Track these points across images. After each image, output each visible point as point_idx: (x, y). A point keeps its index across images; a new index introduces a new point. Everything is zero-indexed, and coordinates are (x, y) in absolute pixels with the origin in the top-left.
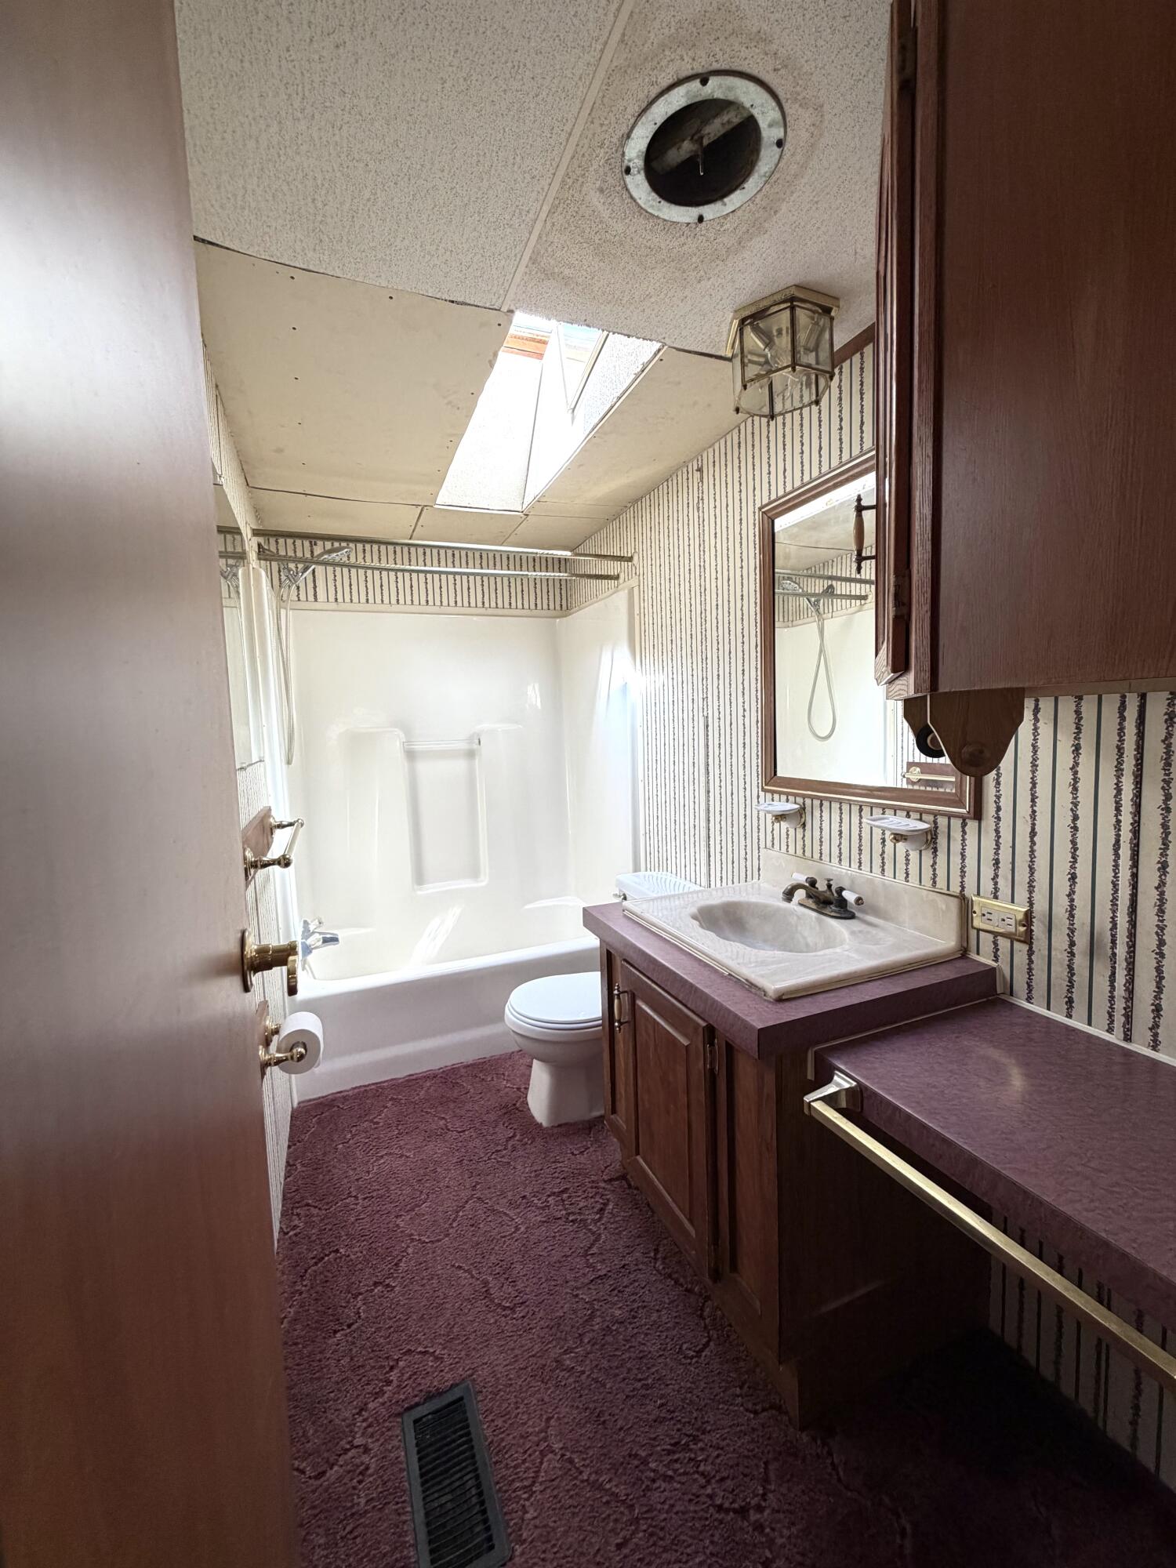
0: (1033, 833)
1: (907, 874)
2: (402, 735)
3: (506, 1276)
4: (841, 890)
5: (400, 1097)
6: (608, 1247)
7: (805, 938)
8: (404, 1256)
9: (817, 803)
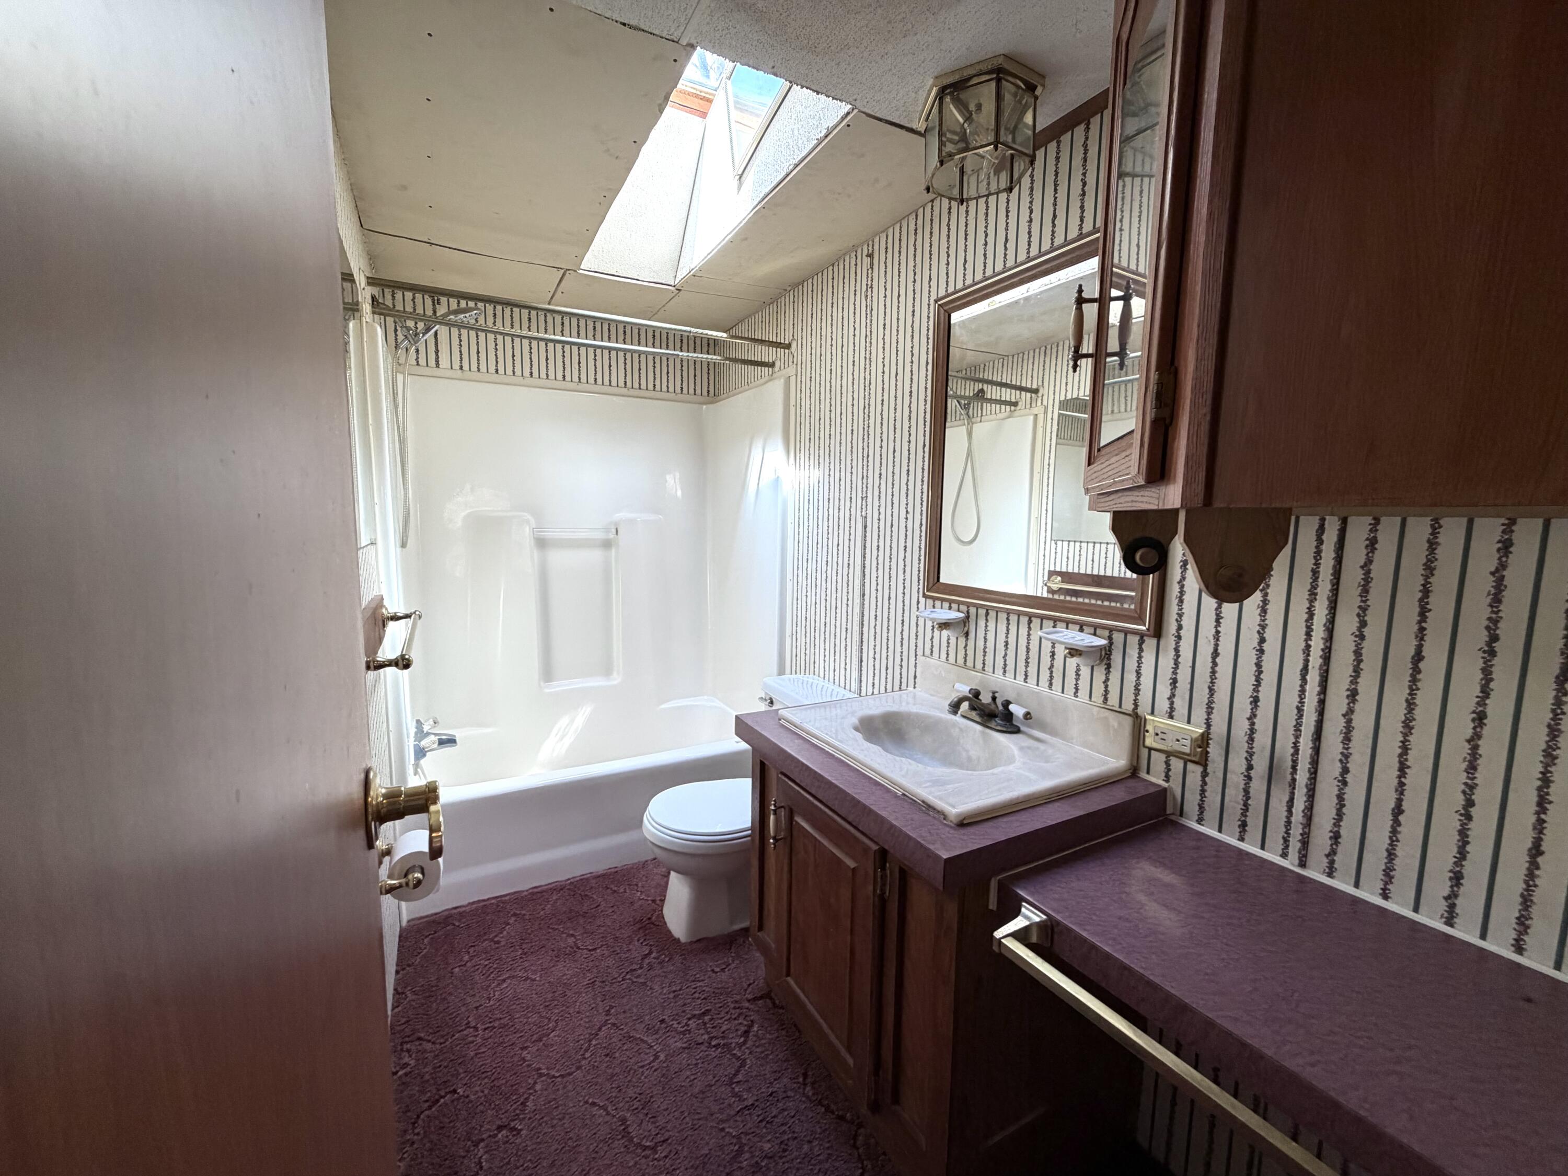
0: (1216, 654)
1: (1077, 689)
2: (532, 521)
3: (645, 1111)
4: (1007, 703)
5: (523, 912)
6: (754, 1073)
7: (967, 751)
8: (531, 1094)
9: (982, 612)
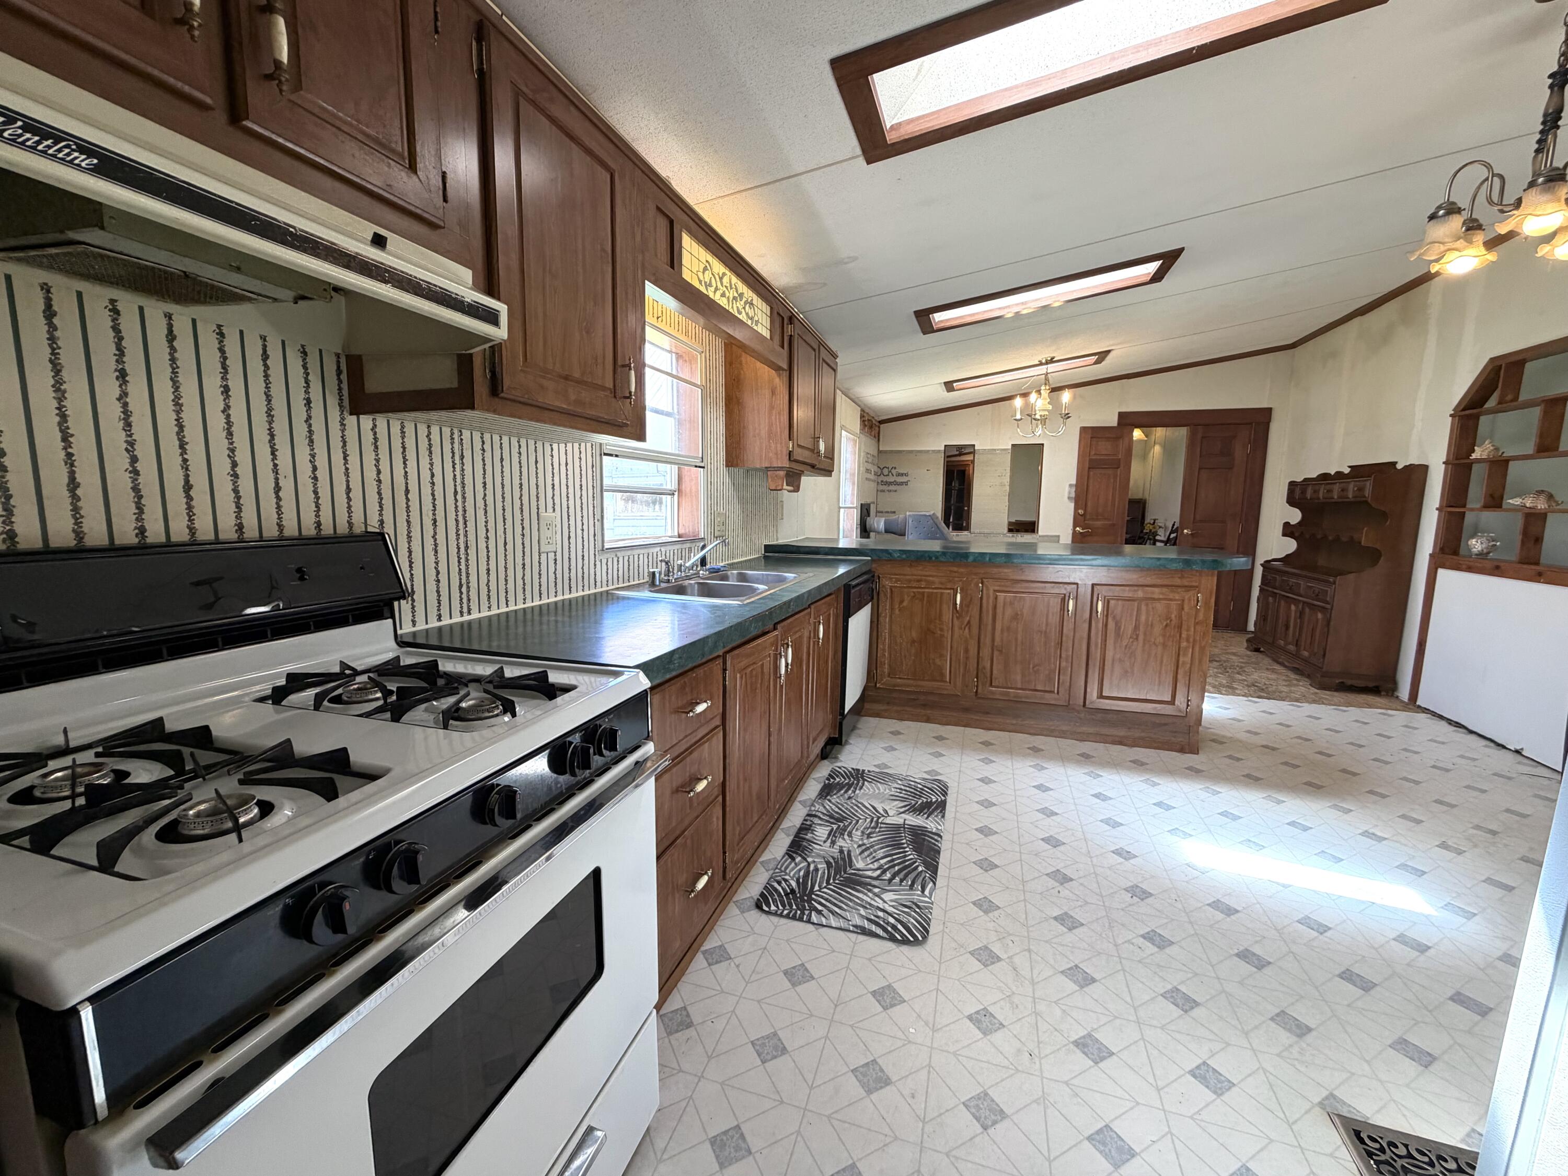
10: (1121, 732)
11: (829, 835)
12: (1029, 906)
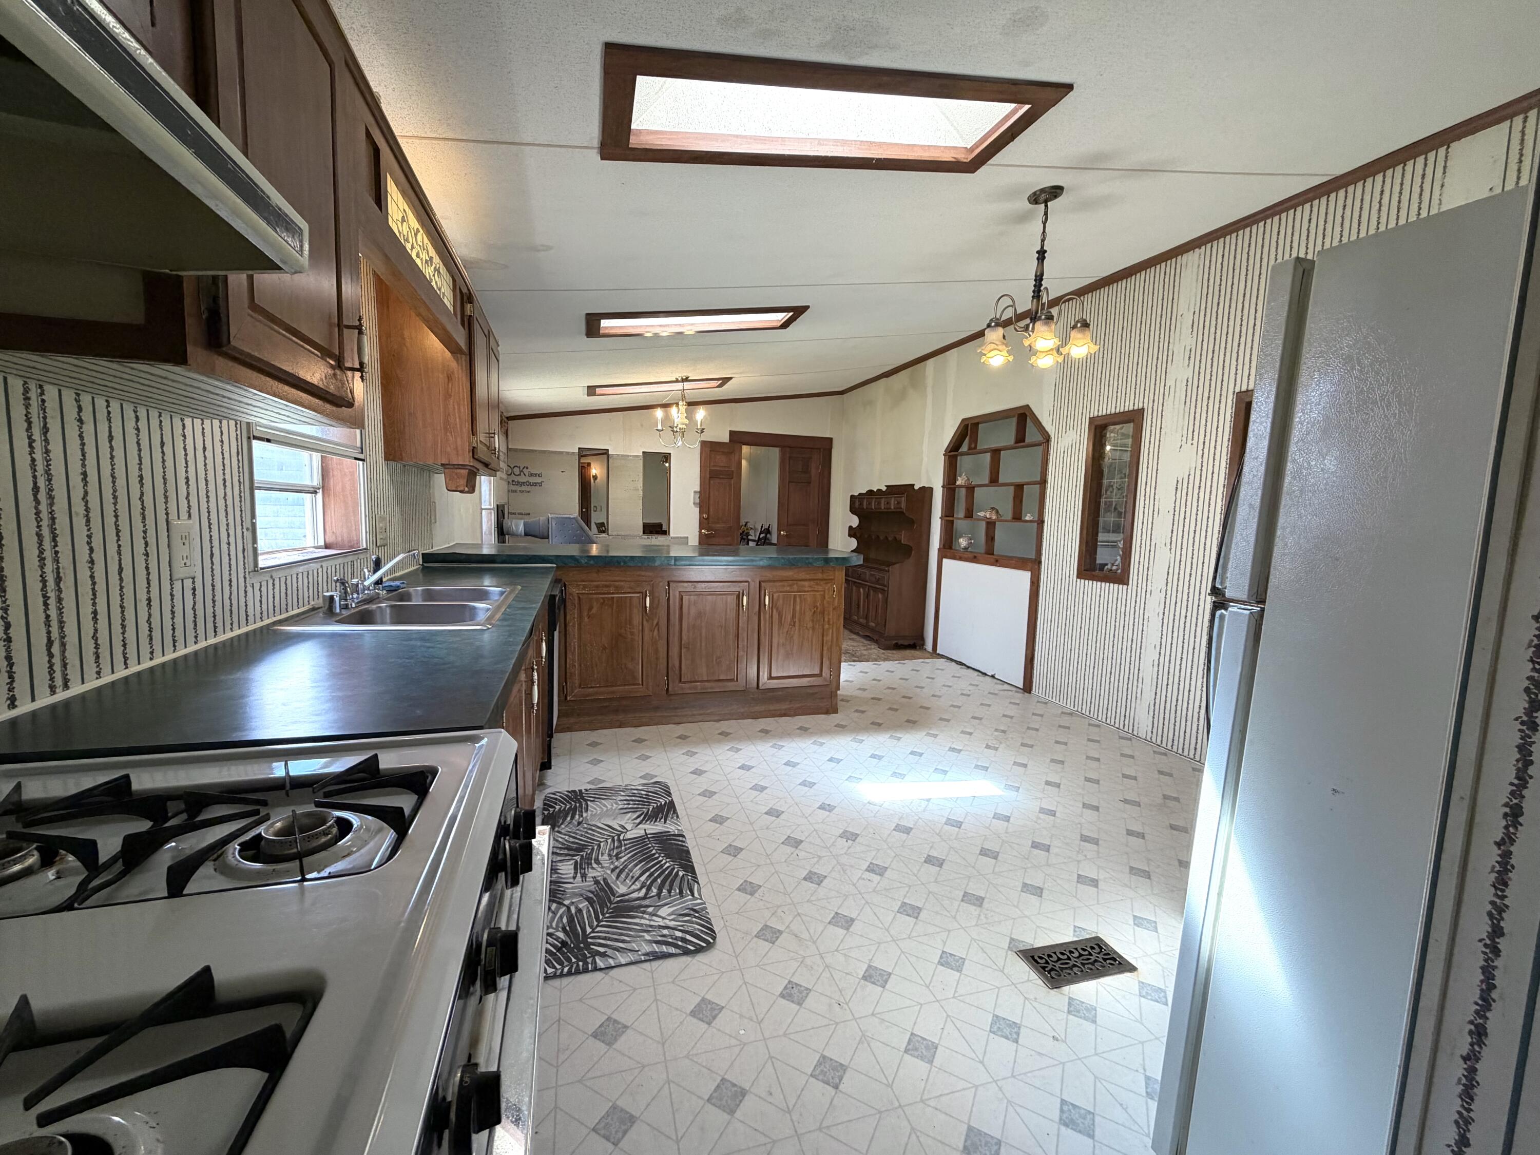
10: (784, 706)
11: (576, 868)
12: (781, 876)
